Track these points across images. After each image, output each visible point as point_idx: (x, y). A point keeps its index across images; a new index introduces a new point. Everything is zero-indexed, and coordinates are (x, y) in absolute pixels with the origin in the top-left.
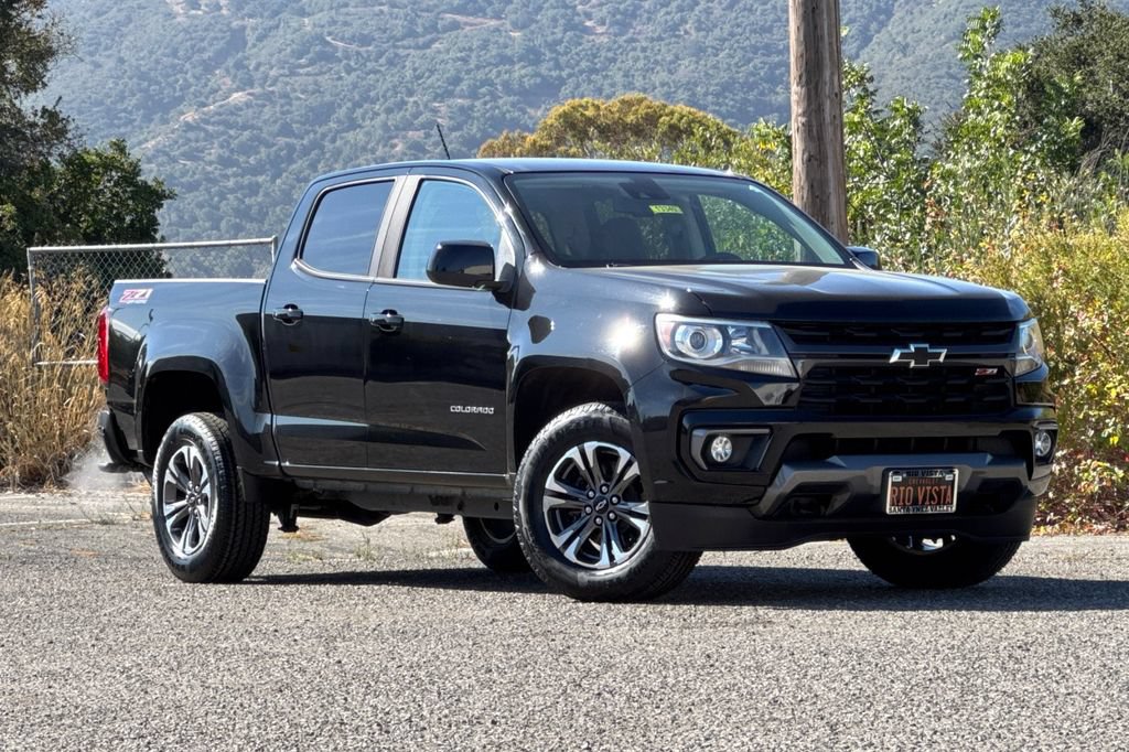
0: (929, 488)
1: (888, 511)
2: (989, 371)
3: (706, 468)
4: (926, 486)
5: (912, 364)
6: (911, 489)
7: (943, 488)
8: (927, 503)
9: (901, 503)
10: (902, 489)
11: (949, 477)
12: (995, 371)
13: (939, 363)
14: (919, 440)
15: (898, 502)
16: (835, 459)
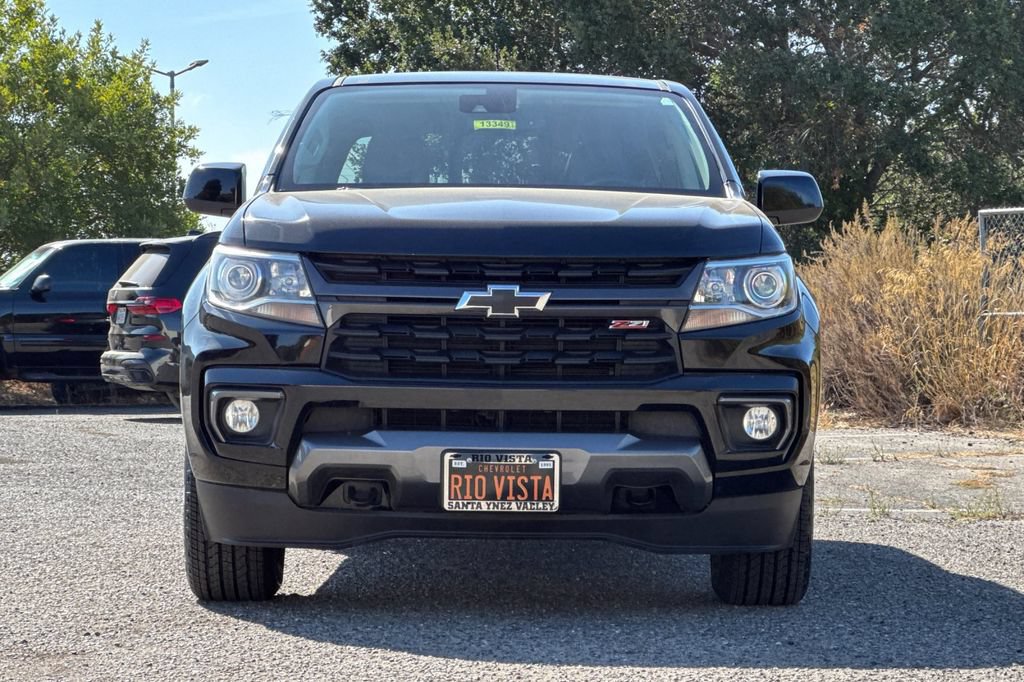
0: (511, 478)
1: (446, 506)
2: (634, 324)
3: (223, 440)
4: (506, 475)
5: (490, 313)
6: (484, 478)
7: (536, 479)
8: (511, 497)
9: (468, 496)
10: (468, 477)
11: (543, 465)
12: (645, 324)
13: (538, 311)
14: (510, 414)
15: (464, 493)
16: (374, 435)
